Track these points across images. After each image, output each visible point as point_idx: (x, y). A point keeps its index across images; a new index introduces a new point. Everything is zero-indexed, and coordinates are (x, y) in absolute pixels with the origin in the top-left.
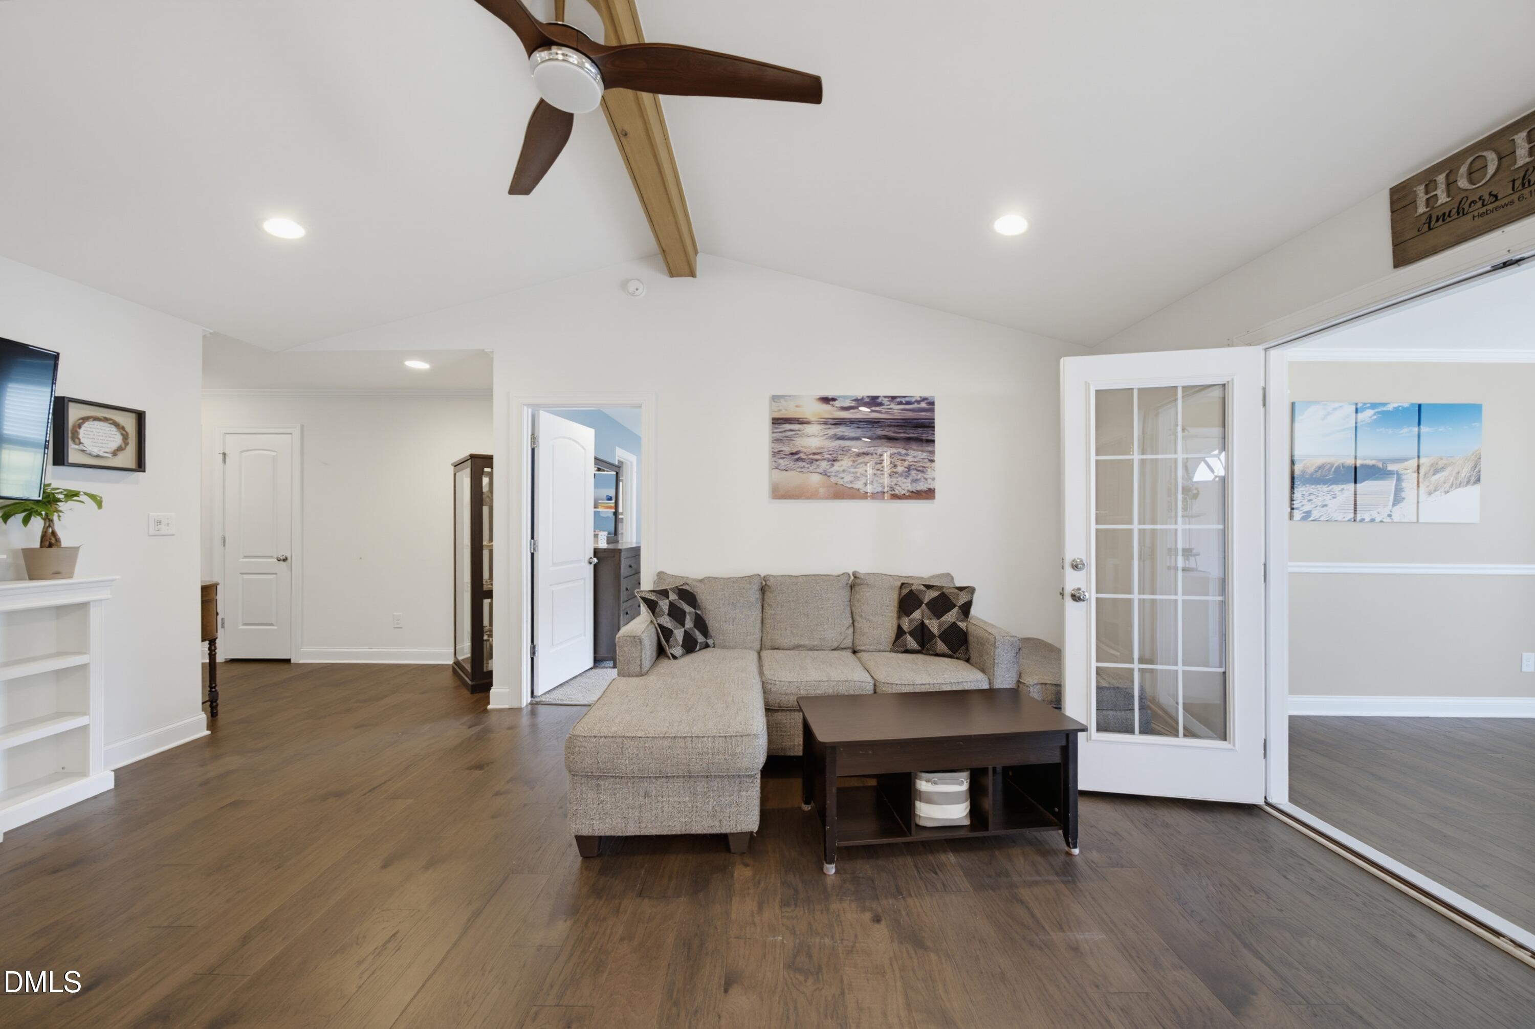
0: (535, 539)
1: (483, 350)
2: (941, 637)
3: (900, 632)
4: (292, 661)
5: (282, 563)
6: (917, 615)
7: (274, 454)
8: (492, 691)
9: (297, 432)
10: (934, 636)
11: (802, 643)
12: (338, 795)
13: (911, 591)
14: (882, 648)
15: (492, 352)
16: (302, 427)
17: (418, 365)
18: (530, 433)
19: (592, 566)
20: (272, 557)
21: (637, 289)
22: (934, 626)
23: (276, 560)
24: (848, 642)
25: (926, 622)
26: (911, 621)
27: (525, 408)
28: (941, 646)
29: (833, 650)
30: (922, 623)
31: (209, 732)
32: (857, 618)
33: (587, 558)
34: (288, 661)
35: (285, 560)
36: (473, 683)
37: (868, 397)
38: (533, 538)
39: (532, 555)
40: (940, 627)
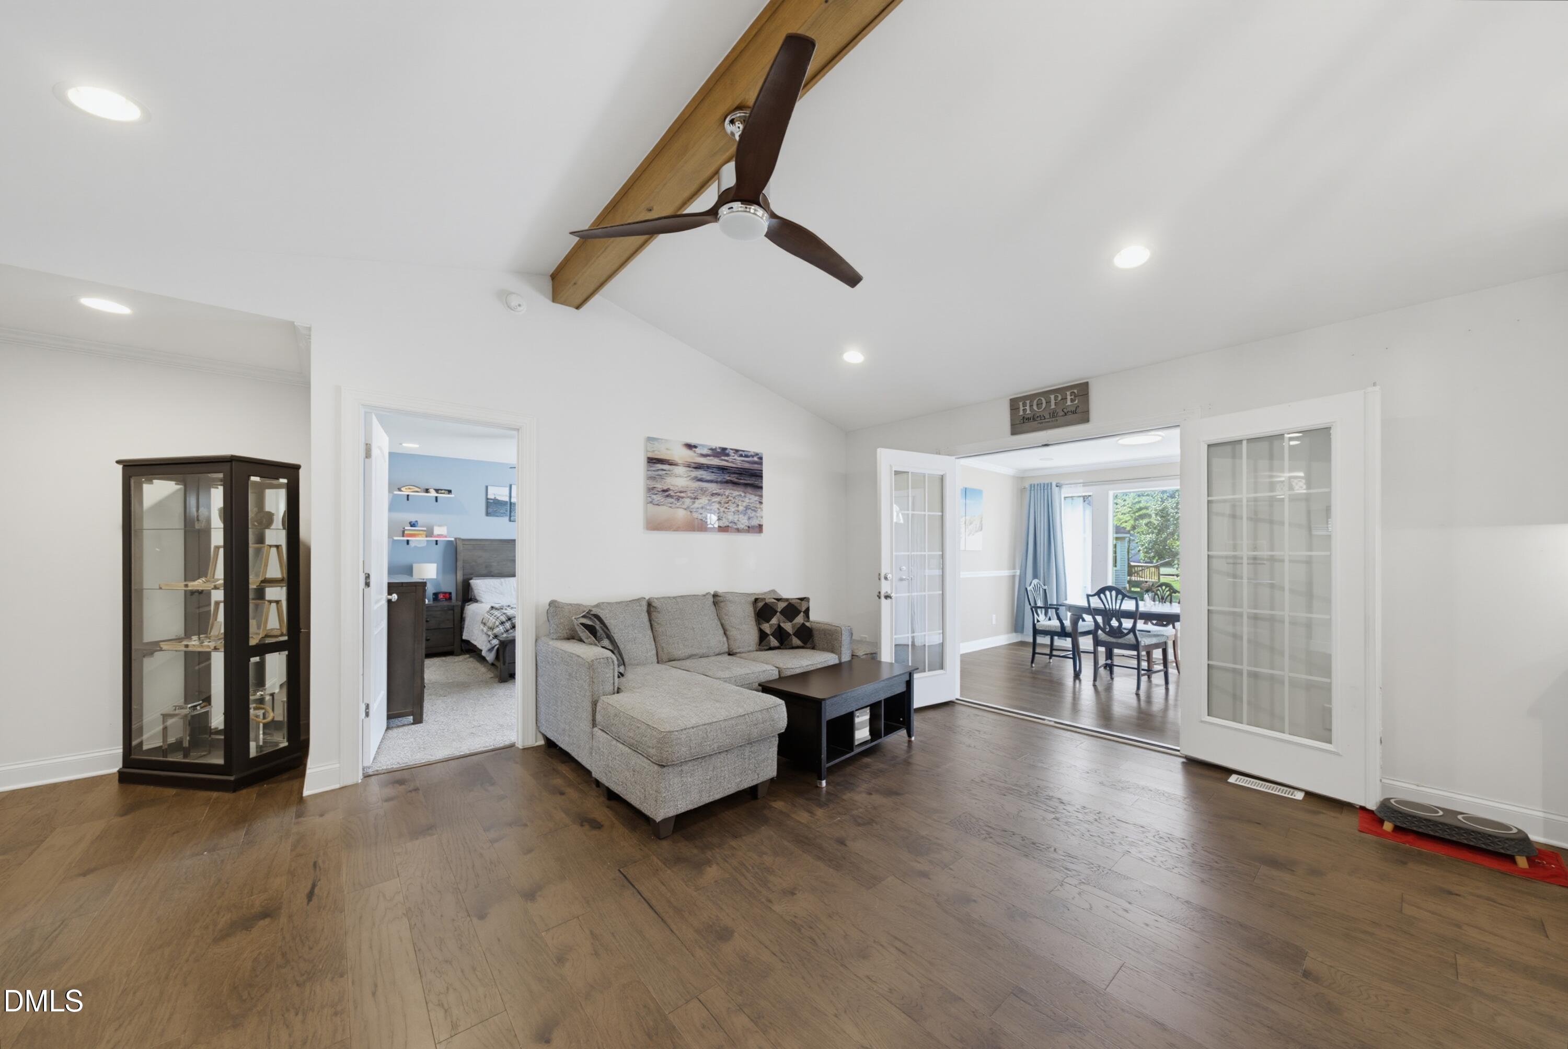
2: (794, 634)
3: (763, 636)
6: (774, 621)
8: (309, 772)
10: (789, 634)
11: (694, 653)
13: (766, 604)
14: (751, 648)
15: (311, 329)
17: (106, 306)
21: (519, 306)
22: (788, 627)
24: (725, 649)
25: (782, 625)
26: (771, 626)
27: (362, 409)
28: (796, 641)
29: (716, 655)
30: (779, 626)
32: (728, 627)
37: (720, 448)
40: (793, 627)
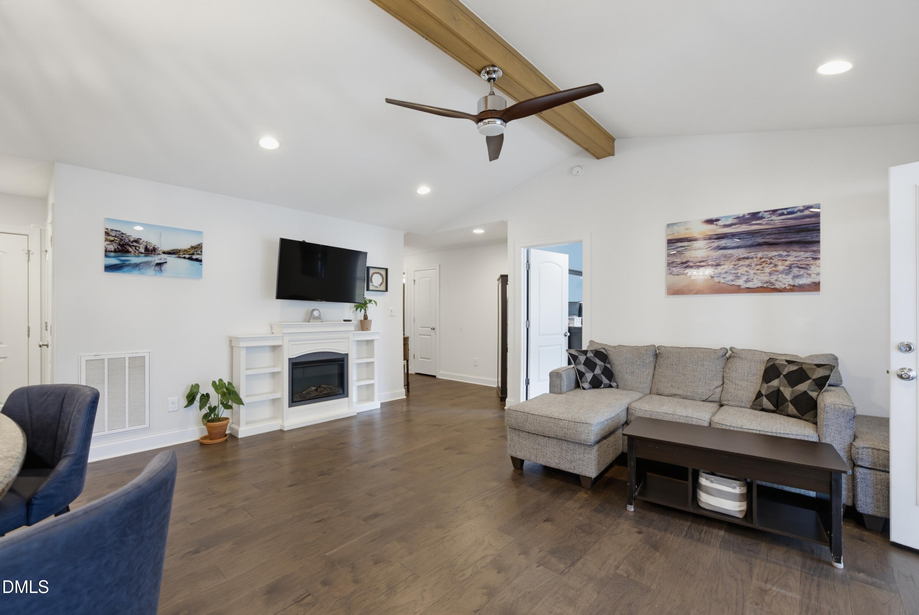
0: (529, 320)
1: (503, 221)
2: (791, 402)
3: (759, 395)
4: (437, 377)
5: (432, 330)
6: (775, 383)
7: (430, 279)
8: (506, 400)
9: (438, 268)
10: (786, 400)
11: (678, 393)
12: (439, 425)
13: (774, 364)
14: (743, 405)
15: (507, 221)
16: (440, 265)
17: (479, 231)
18: (526, 262)
19: (567, 337)
20: (429, 327)
21: (578, 172)
22: (787, 392)
23: (430, 329)
24: (716, 397)
25: (782, 389)
26: (769, 387)
27: (523, 249)
28: (791, 409)
29: (703, 401)
30: (779, 390)
31: (406, 397)
32: (726, 381)
33: (564, 332)
34: (435, 376)
35: (434, 329)
36: (502, 396)
37: (749, 214)
38: (528, 319)
39: (528, 329)
40: (792, 392)
